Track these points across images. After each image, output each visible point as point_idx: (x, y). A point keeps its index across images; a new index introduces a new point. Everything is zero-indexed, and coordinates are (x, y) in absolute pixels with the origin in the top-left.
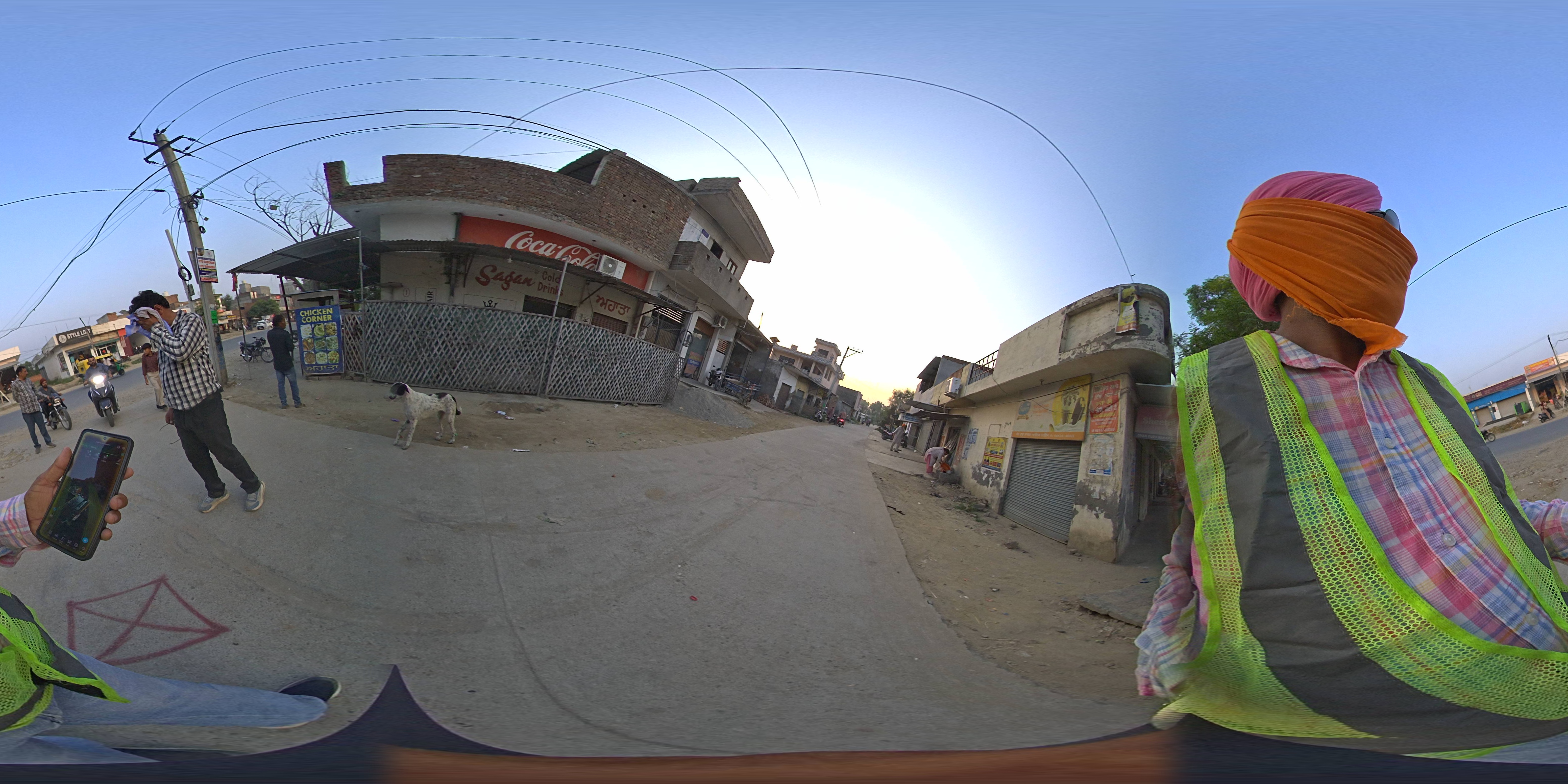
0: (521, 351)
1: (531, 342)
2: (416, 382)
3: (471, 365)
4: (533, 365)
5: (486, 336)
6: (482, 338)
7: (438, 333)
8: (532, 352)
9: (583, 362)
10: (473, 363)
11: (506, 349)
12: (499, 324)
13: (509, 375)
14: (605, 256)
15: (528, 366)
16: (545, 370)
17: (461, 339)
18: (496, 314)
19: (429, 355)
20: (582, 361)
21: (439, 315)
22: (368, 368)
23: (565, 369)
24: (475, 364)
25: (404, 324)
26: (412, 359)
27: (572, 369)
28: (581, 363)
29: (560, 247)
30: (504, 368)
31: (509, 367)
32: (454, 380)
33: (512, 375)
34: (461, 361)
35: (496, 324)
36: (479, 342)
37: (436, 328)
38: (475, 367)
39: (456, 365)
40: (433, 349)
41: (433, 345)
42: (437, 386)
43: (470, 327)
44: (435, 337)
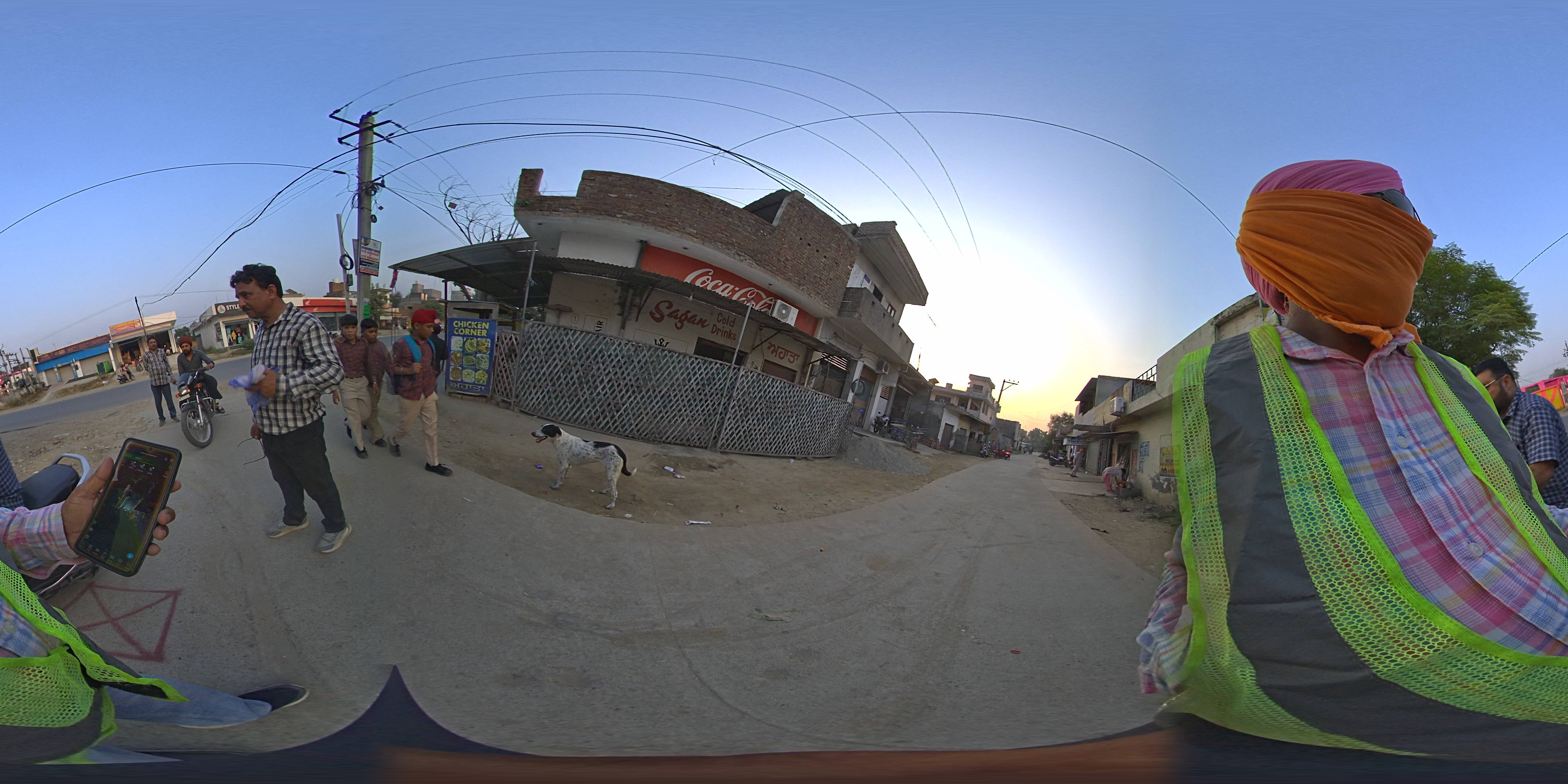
0: (695, 401)
1: (707, 391)
2: (572, 421)
3: (637, 411)
4: (707, 415)
5: (658, 379)
6: (653, 382)
7: (605, 370)
8: (706, 401)
9: (760, 415)
10: (640, 408)
11: (679, 396)
12: (674, 368)
13: (679, 425)
14: (779, 301)
15: (701, 416)
16: (718, 423)
17: (630, 380)
18: (672, 356)
19: (591, 393)
20: (758, 414)
21: (609, 349)
22: (517, 396)
23: (740, 422)
24: (642, 410)
25: (569, 354)
26: (571, 395)
27: (747, 422)
28: (757, 416)
29: (737, 289)
30: (674, 417)
31: (680, 417)
32: (616, 425)
33: (682, 425)
34: (628, 404)
35: (671, 368)
36: (650, 385)
37: (603, 365)
38: (641, 413)
39: (620, 409)
40: (597, 387)
41: (598, 383)
42: (595, 428)
43: (642, 367)
44: (601, 373)
